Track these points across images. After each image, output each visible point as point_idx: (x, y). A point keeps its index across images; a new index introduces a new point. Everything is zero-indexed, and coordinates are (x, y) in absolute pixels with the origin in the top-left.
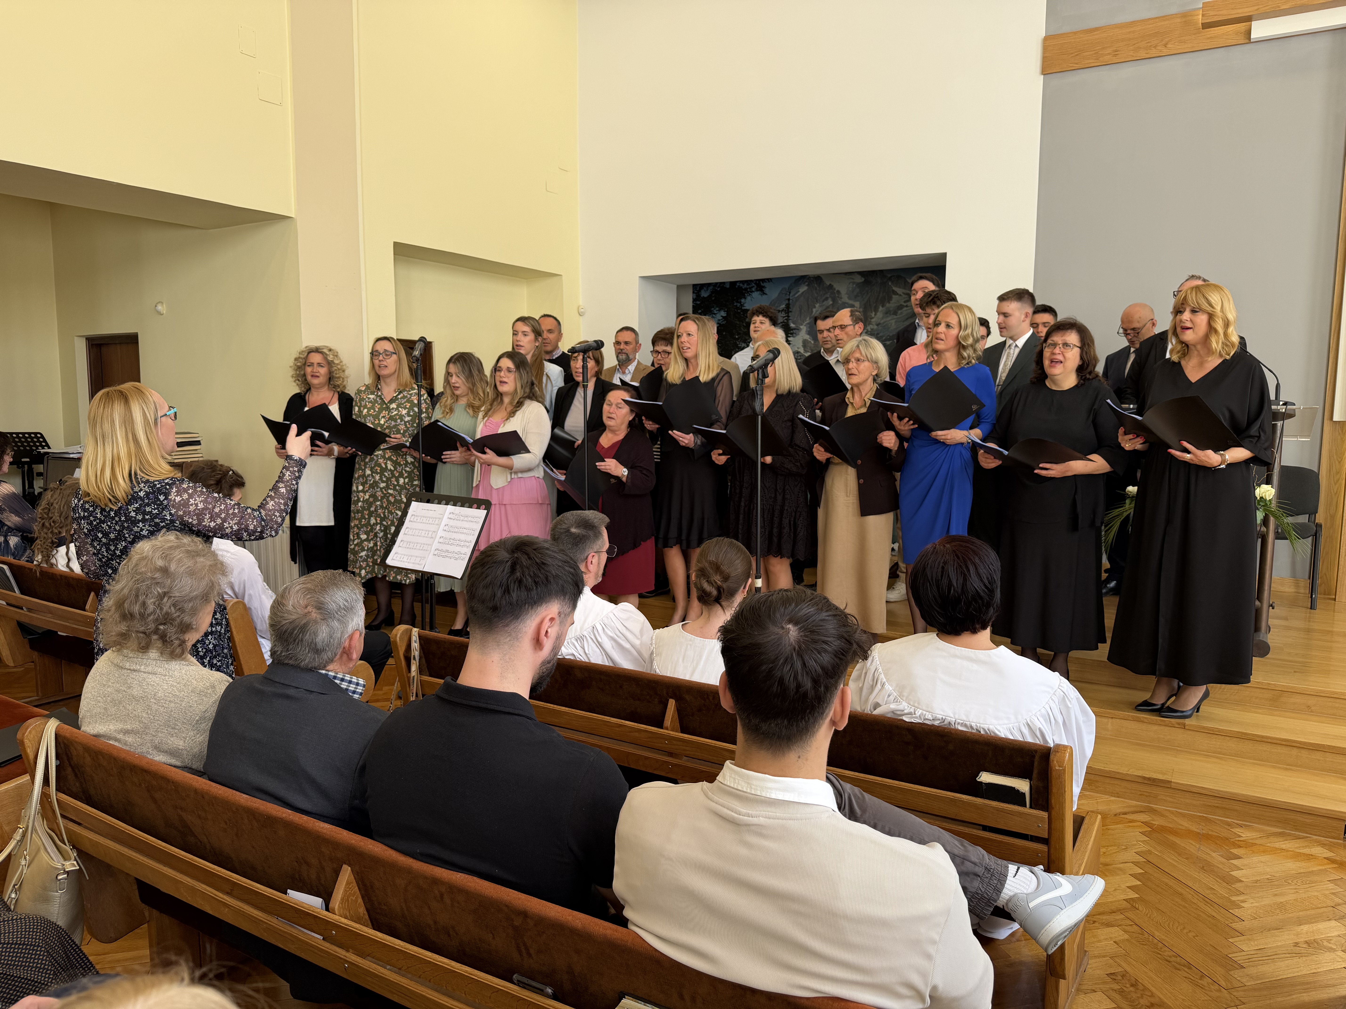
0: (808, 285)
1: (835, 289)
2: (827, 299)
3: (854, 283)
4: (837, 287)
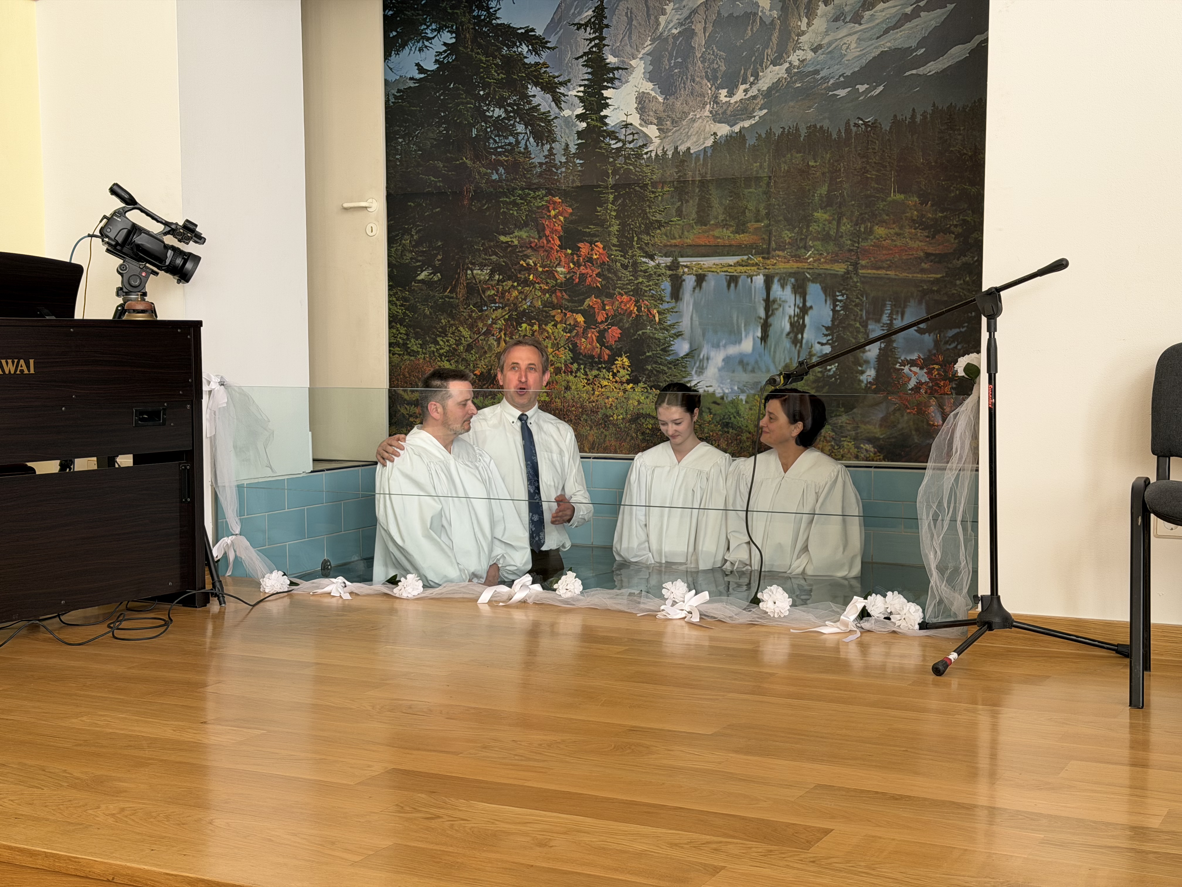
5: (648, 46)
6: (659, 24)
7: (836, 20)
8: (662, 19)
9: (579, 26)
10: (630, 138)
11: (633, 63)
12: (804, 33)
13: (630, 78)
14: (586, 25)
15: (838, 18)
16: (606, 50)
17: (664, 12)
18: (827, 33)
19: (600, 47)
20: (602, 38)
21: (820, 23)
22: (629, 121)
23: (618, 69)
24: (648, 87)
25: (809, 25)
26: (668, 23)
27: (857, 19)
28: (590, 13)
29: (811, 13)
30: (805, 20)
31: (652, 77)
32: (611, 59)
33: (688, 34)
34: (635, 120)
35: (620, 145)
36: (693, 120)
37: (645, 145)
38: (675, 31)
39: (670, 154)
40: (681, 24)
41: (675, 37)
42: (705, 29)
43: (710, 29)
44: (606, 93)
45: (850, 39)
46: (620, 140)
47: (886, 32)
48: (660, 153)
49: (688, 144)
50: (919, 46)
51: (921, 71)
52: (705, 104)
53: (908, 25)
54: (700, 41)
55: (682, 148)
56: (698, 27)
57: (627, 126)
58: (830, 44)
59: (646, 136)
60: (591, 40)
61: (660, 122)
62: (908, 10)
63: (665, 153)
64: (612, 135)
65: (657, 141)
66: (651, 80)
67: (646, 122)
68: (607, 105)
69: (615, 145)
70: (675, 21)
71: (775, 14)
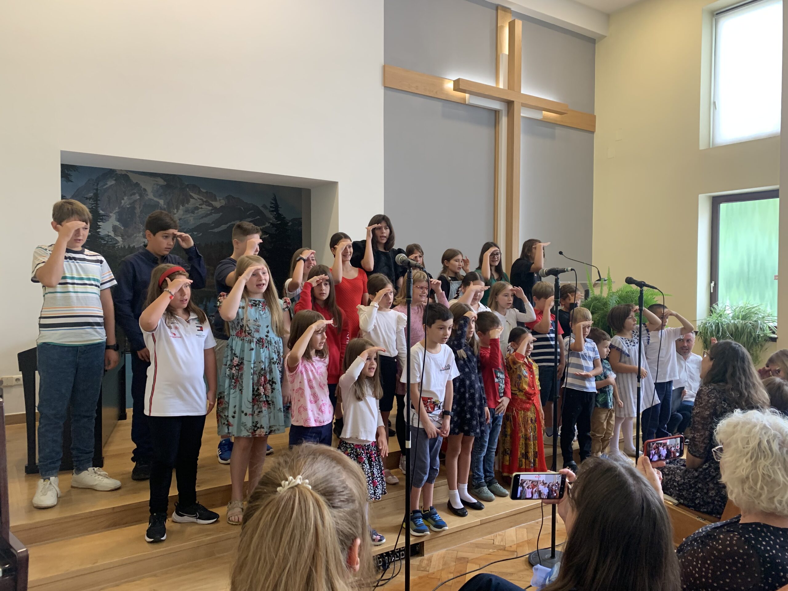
0: (115, 180)
1: (141, 187)
2: (134, 194)
3: (158, 185)
4: (143, 185)
5: (117, 210)
6: (121, 203)
7: (186, 211)
8: (123, 201)
9: (87, 198)
10: (110, 240)
11: (111, 214)
12: (175, 214)
13: (110, 220)
14: (90, 199)
15: (187, 211)
16: (99, 209)
17: (123, 199)
18: (183, 215)
19: (97, 207)
20: (97, 204)
21: (181, 212)
22: (110, 234)
23: (104, 216)
24: (117, 224)
25: (177, 212)
26: (125, 203)
27: (193, 212)
28: (92, 194)
29: (178, 209)
30: (176, 210)
31: (119, 221)
32: (101, 212)
33: (133, 208)
34: (112, 234)
35: (105, 242)
36: (136, 237)
37: (116, 243)
38: (128, 206)
39: (127, 247)
40: (130, 204)
41: (128, 208)
42: (140, 208)
43: (142, 208)
44: (99, 224)
45: (190, 218)
46: (105, 241)
47: (202, 218)
48: (123, 246)
49: (134, 244)
50: (212, 223)
51: (213, 231)
52: (140, 232)
53: (209, 217)
54: (138, 211)
55: (132, 246)
56: (137, 206)
57: (108, 236)
58: (185, 218)
59: (116, 240)
60: (92, 204)
61: (122, 236)
62: (209, 212)
63: (124, 247)
64: (102, 238)
65: (121, 242)
66: (118, 221)
67: (116, 235)
68: (100, 228)
69: (103, 242)
70: (128, 203)
71: (165, 206)
